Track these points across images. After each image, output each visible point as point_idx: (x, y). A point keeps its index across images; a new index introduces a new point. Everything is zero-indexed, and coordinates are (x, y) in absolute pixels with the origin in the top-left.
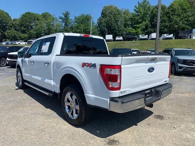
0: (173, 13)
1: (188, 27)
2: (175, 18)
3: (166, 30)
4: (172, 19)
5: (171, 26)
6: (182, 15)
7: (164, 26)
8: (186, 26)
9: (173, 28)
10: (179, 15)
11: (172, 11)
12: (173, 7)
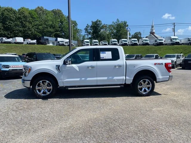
0: (25, 19)
1: (39, 34)
2: (27, 24)
3: (20, 34)
4: (25, 25)
5: (25, 31)
6: (33, 23)
7: (18, 31)
8: (38, 33)
9: (27, 33)
10: (30, 23)
11: (23, 17)
12: (24, 14)
